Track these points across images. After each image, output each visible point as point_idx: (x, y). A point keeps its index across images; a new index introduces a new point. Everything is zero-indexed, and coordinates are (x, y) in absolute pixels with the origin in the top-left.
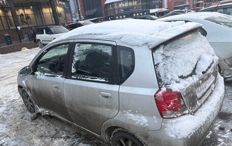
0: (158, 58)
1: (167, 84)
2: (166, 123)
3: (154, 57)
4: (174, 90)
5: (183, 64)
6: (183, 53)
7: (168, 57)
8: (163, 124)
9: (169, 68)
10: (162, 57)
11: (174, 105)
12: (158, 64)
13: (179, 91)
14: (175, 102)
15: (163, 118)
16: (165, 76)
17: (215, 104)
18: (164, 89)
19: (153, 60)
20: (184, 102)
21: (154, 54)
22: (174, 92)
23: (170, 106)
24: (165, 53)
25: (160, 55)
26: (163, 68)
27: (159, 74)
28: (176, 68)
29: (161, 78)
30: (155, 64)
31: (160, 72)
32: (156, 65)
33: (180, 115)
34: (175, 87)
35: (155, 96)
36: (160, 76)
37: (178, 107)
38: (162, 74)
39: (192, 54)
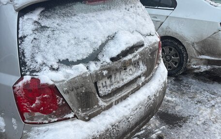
0: (25, 27)
1: (34, 71)
2: (29, 131)
3: (20, 25)
4: (42, 82)
5: (73, 42)
6: (76, 25)
7: (45, 27)
8: (24, 132)
9: (42, 46)
10: (33, 27)
11: (42, 105)
12: (25, 37)
13: (51, 83)
14: (43, 99)
15: (26, 123)
16: (33, 57)
17: (132, 106)
18: (27, 78)
19: (18, 29)
20: (64, 100)
21: (21, 19)
22: (43, 85)
23: (34, 105)
24: (40, 21)
25: (31, 22)
26: (32, 45)
27: (23, 54)
28: (57, 47)
29: (26, 60)
30: (20, 36)
31: (26, 51)
32: (21, 38)
33: (56, 120)
34: (46, 77)
35: (14, 88)
36: (24, 57)
37: (51, 107)
38: (28, 54)
39: (97, 28)
